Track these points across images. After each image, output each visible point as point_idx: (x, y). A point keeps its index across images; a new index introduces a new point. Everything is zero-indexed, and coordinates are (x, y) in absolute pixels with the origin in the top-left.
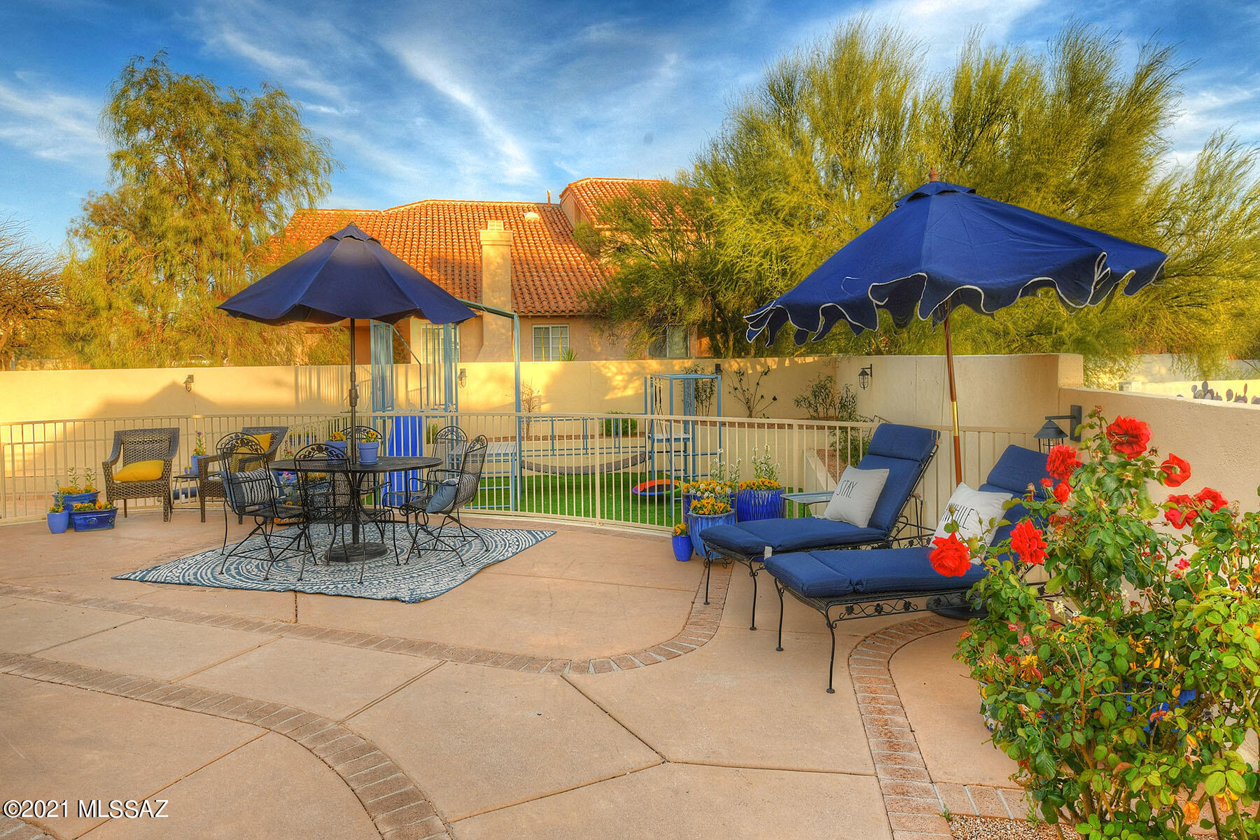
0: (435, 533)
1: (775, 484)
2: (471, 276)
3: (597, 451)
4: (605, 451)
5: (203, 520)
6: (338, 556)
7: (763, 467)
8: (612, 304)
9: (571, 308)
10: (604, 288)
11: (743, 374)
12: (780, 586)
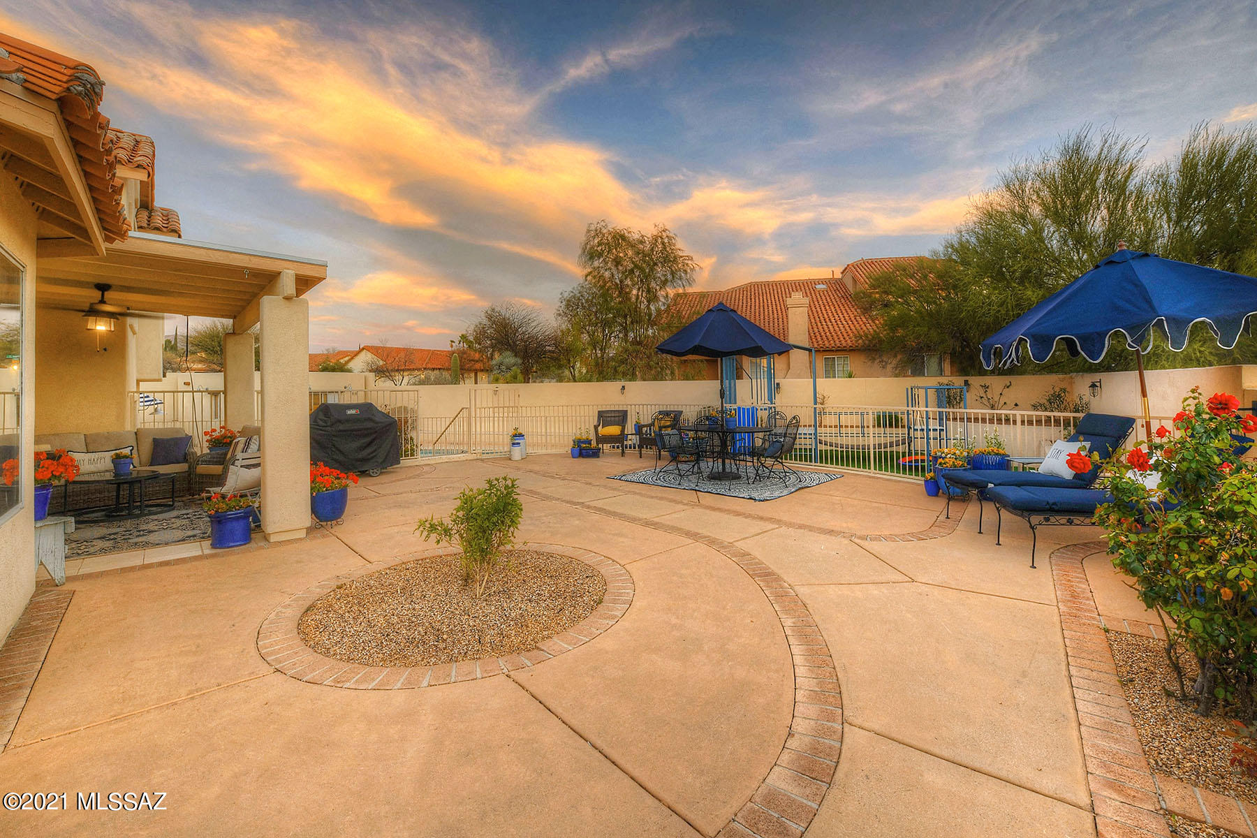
0: (770, 468)
1: (1001, 451)
2: (781, 327)
3: (871, 435)
4: (877, 435)
5: (641, 457)
6: (715, 477)
7: (993, 441)
8: (881, 341)
9: (850, 345)
10: (875, 331)
11: (988, 387)
12: (998, 506)
